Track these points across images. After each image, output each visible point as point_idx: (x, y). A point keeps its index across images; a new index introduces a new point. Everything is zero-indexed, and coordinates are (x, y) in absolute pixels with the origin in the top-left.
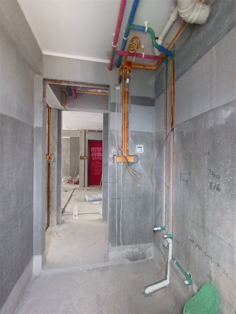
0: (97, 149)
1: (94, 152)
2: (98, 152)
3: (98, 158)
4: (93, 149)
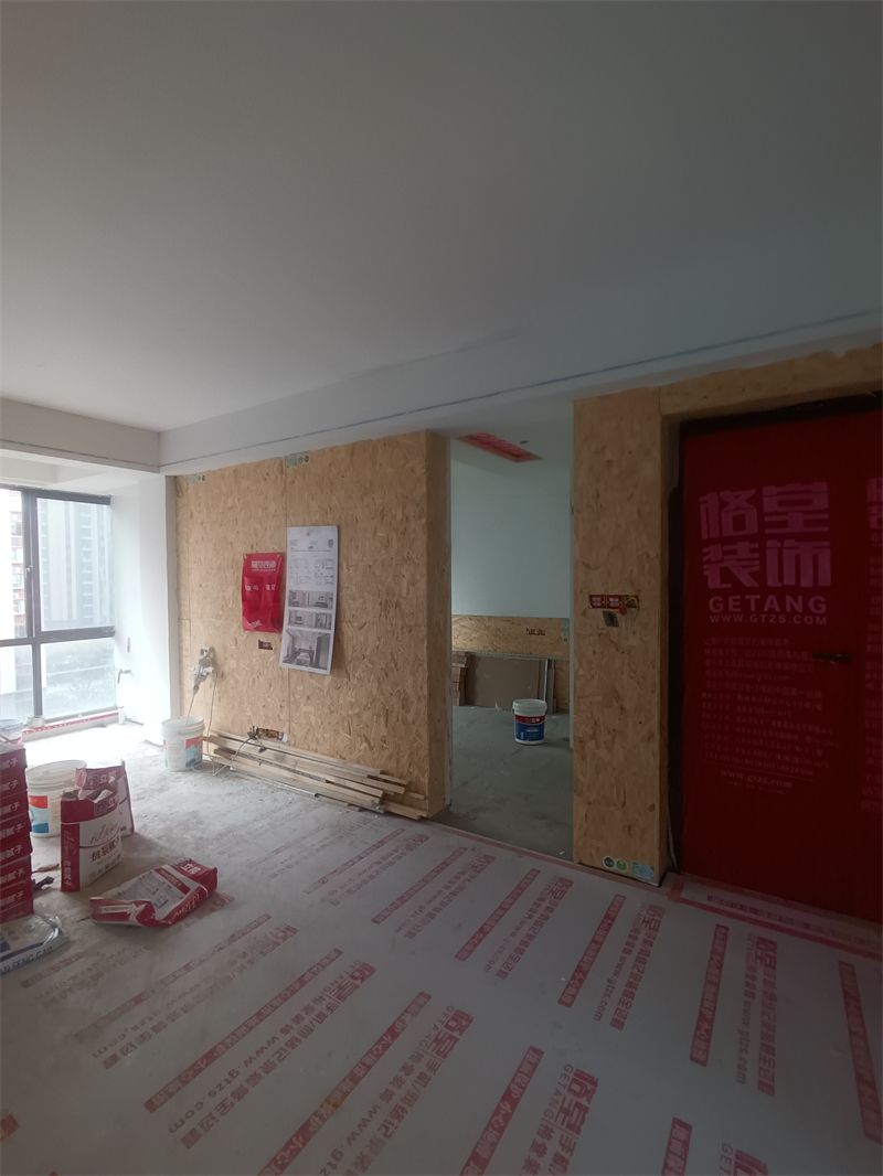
0: (770, 505)
1: (732, 540)
2: (781, 538)
3: (782, 604)
4: (723, 504)
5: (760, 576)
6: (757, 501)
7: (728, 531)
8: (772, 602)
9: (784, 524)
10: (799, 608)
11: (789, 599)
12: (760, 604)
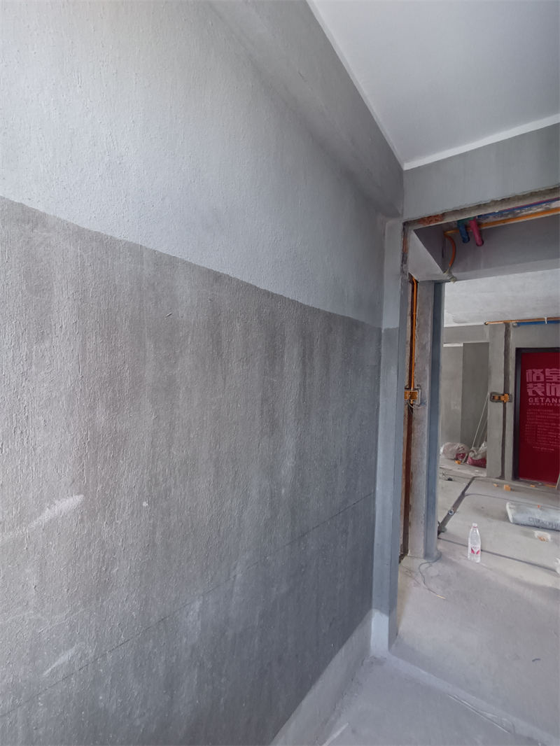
0: (547, 374)
1: (536, 383)
2: (551, 383)
3: (551, 401)
4: (533, 373)
5: (545, 393)
6: (544, 372)
7: (535, 380)
8: (548, 400)
9: (552, 379)
10: (556, 402)
11: (553, 399)
12: (544, 400)
